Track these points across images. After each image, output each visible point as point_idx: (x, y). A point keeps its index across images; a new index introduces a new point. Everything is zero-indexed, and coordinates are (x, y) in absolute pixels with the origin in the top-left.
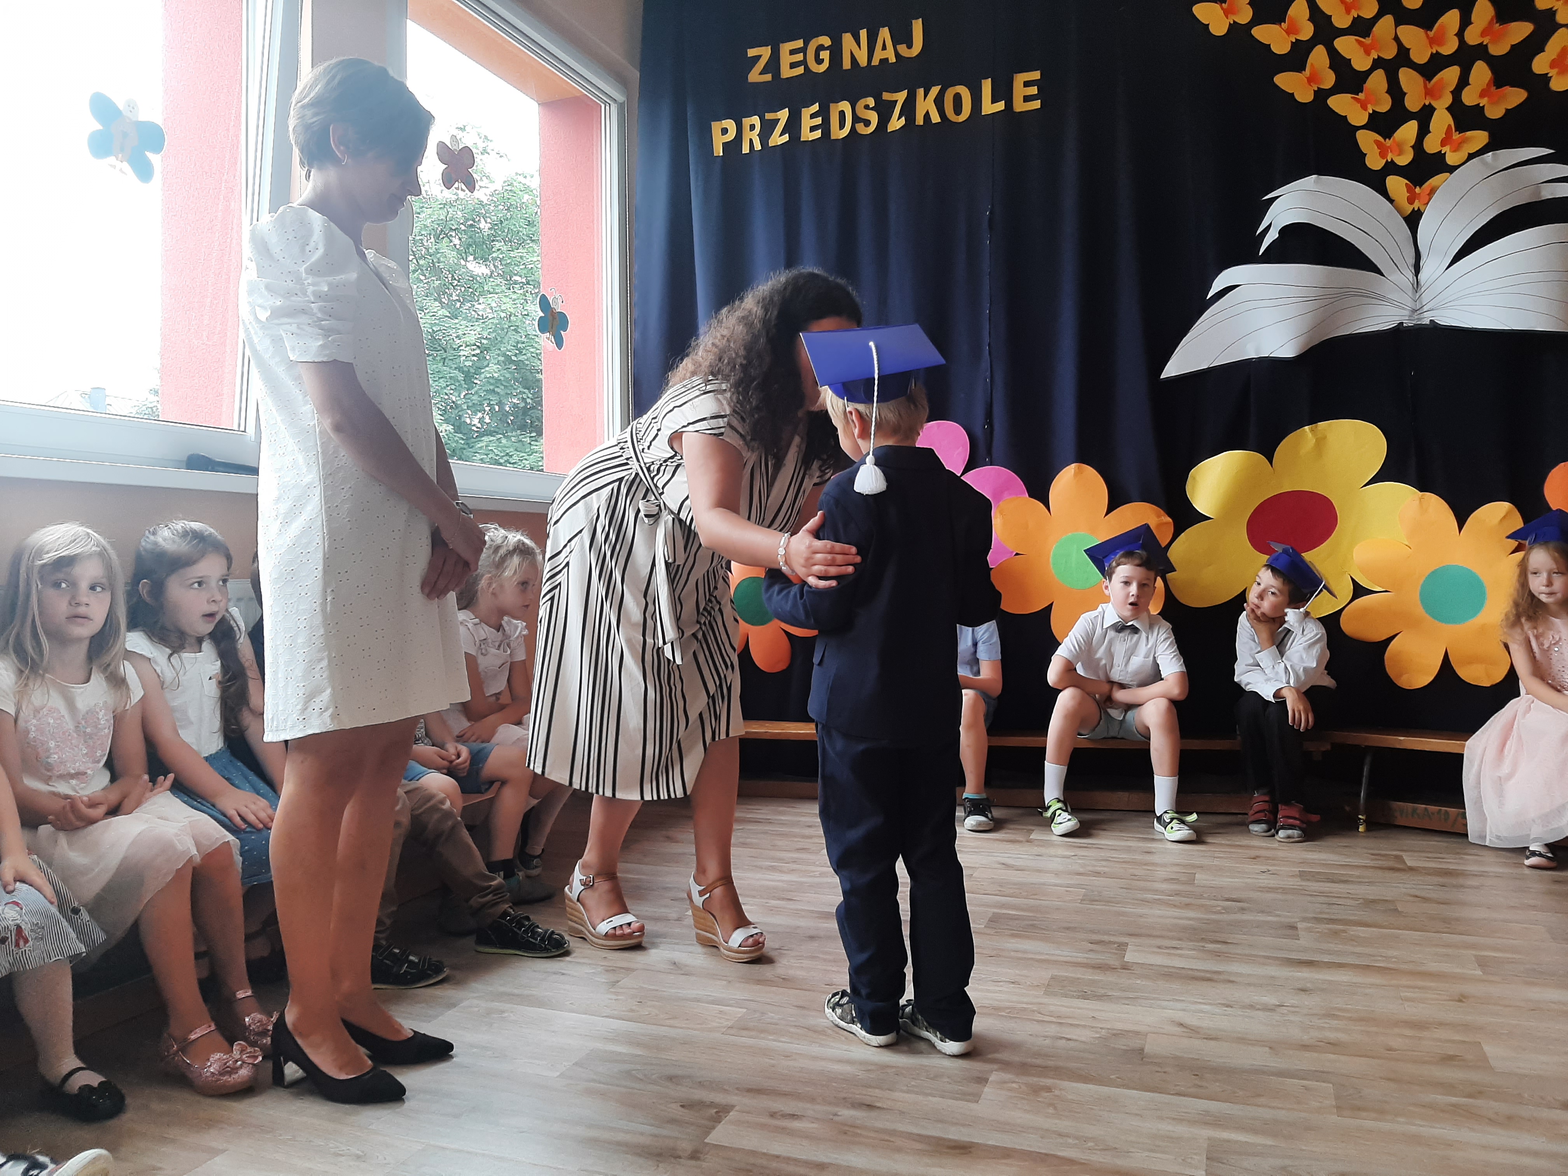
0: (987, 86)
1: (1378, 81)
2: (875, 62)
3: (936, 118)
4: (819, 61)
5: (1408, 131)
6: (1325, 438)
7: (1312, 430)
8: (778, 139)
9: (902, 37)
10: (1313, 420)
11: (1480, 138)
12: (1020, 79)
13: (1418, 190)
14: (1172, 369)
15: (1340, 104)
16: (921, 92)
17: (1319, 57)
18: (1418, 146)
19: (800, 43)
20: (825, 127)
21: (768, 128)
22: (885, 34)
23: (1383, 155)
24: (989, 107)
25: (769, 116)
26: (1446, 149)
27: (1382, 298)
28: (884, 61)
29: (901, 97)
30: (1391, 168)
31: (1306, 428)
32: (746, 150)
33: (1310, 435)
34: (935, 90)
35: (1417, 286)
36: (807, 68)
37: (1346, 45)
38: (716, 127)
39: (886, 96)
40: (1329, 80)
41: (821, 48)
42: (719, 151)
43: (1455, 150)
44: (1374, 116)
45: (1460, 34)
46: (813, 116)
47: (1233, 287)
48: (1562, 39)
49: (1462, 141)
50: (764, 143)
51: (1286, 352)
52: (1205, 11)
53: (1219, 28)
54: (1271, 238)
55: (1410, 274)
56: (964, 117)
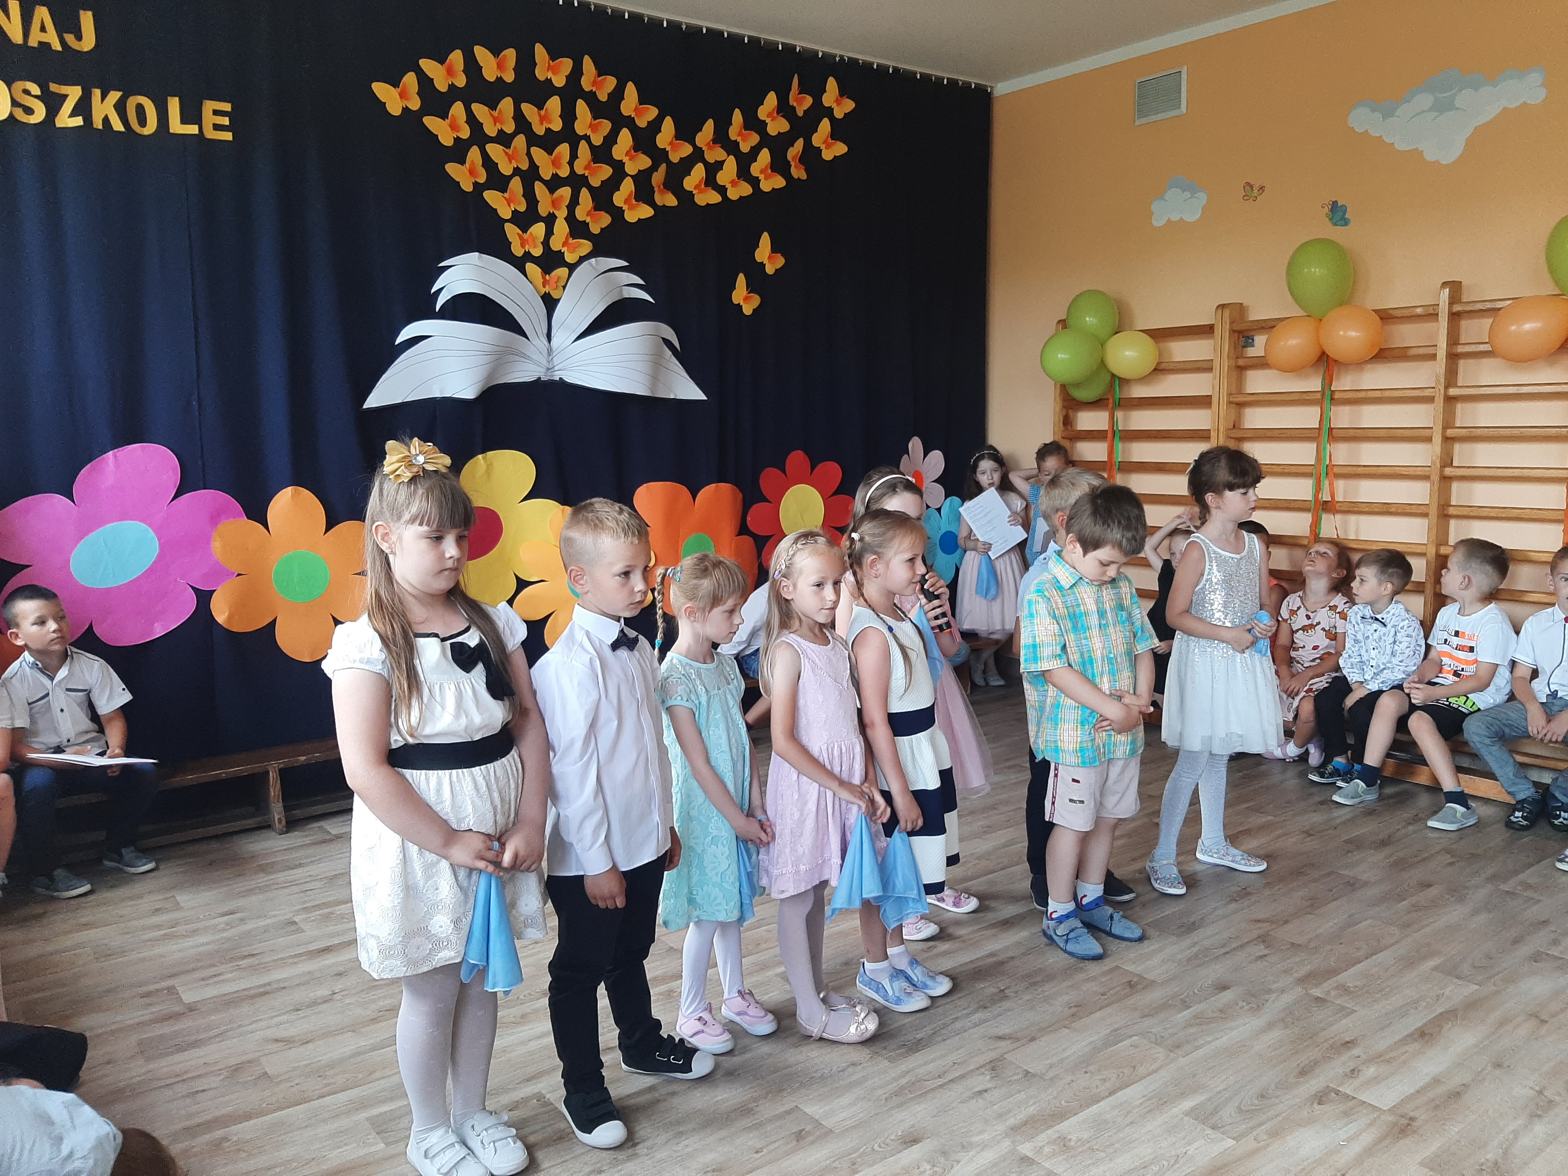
0: (173, 103)
1: (516, 185)
2: (33, 43)
3: (117, 126)
5: (538, 229)
6: (492, 464)
7: (484, 458)
9: (68, 26)
10: (484, 451)
11: (585, 245)
12: (209, 106)
13: (547, 277)
14: (372, 401)
15: (491, 197)
16: (98, 91)
17: (474, 156)
18: (546, 243)
22: (43, 13)
23: (522, 245)
24: (179, 127)
26: (565, 249)
27: (528, 358)
28: (44, 45)
29: (74, 91)
30: (528, 257)
31: (480, 456)
33: (482, 462)
34: (114, 96)
35: (550, 351)
37: (493, 150)
39: (54, 87)
40: (483, 176)
43: (572, 251)
44: (515, 213)
45: (571, 163)
47: (425, 337)
48: (629, 185)
49: (575, 246)
51: (468, 394)
52: (382, 90)
53: (395, 108)
54: (444, 298)
55: (545, 342)
56: (149, 130)
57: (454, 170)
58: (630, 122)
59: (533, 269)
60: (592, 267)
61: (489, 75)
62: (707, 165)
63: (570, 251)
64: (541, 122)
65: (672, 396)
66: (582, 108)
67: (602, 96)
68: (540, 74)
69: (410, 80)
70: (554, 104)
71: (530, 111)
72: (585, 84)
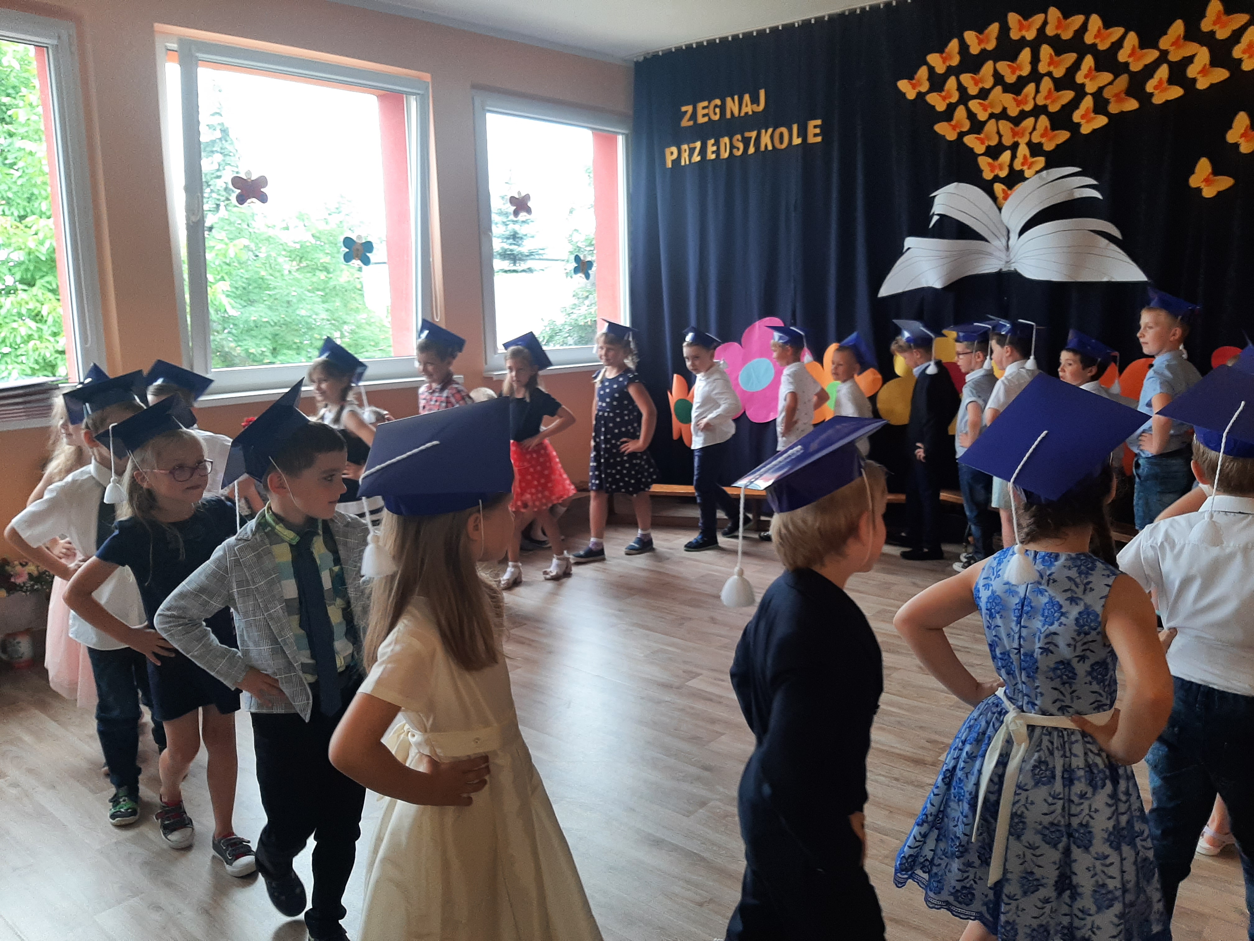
0: (795, 127)
1: (990, 127)
2: (742, 114)
3: (770, 148)
4: (715, 114)
5: (1006, 156)
8: (696, 158)
9: (755, 100)
11: (1041, 161)
12: (812, 123)
13: (1008, 192)
14: (884, 291)
15: (969, 140)
17: (960, 113)
18: (1011, 166)
19: (705, 103)
20: (717, 152)
21: (692, 151)
22: (747, 97)
23: (992, 171)
25: (692, 145)
26: (1025, 168)
27: (991, 254)
28: (746, 113)
29: (754, 134)
30: (997, 179)
32: (683, 164)
35: (1008, 248)
36: (709, 118)
37: (974, 105)
38: (668, 151)
39: (747, 134)
40: (966, 126)
41: (716, 106)
42: (669, 165)
44: (989, 148)
45: (1034, 99)
46: (713, 145)
47: (909, 248)
48: (1088, 102)
49: (1032, 163)
50: (690, 160)
51: (938, 285)
52: (903, 85)
53: (911, 95)
54: (935, 218)
55: (1004, 241)
56: (784, 146)
57: (941, 128)
58: (1092, 49)
59: (998, 188)
60: (1040, 178)
61: (975, 50)
62: (1171, 65)
63: (1029, 168)
64: (1013, 72)
65: (1105, 279)
66: (1046, 51)
67: (1066, 35)
68: (1015, 35)
69: (923, 72)
70: (1026, 55)
71: (1003, 67)
72: (1050, 31)
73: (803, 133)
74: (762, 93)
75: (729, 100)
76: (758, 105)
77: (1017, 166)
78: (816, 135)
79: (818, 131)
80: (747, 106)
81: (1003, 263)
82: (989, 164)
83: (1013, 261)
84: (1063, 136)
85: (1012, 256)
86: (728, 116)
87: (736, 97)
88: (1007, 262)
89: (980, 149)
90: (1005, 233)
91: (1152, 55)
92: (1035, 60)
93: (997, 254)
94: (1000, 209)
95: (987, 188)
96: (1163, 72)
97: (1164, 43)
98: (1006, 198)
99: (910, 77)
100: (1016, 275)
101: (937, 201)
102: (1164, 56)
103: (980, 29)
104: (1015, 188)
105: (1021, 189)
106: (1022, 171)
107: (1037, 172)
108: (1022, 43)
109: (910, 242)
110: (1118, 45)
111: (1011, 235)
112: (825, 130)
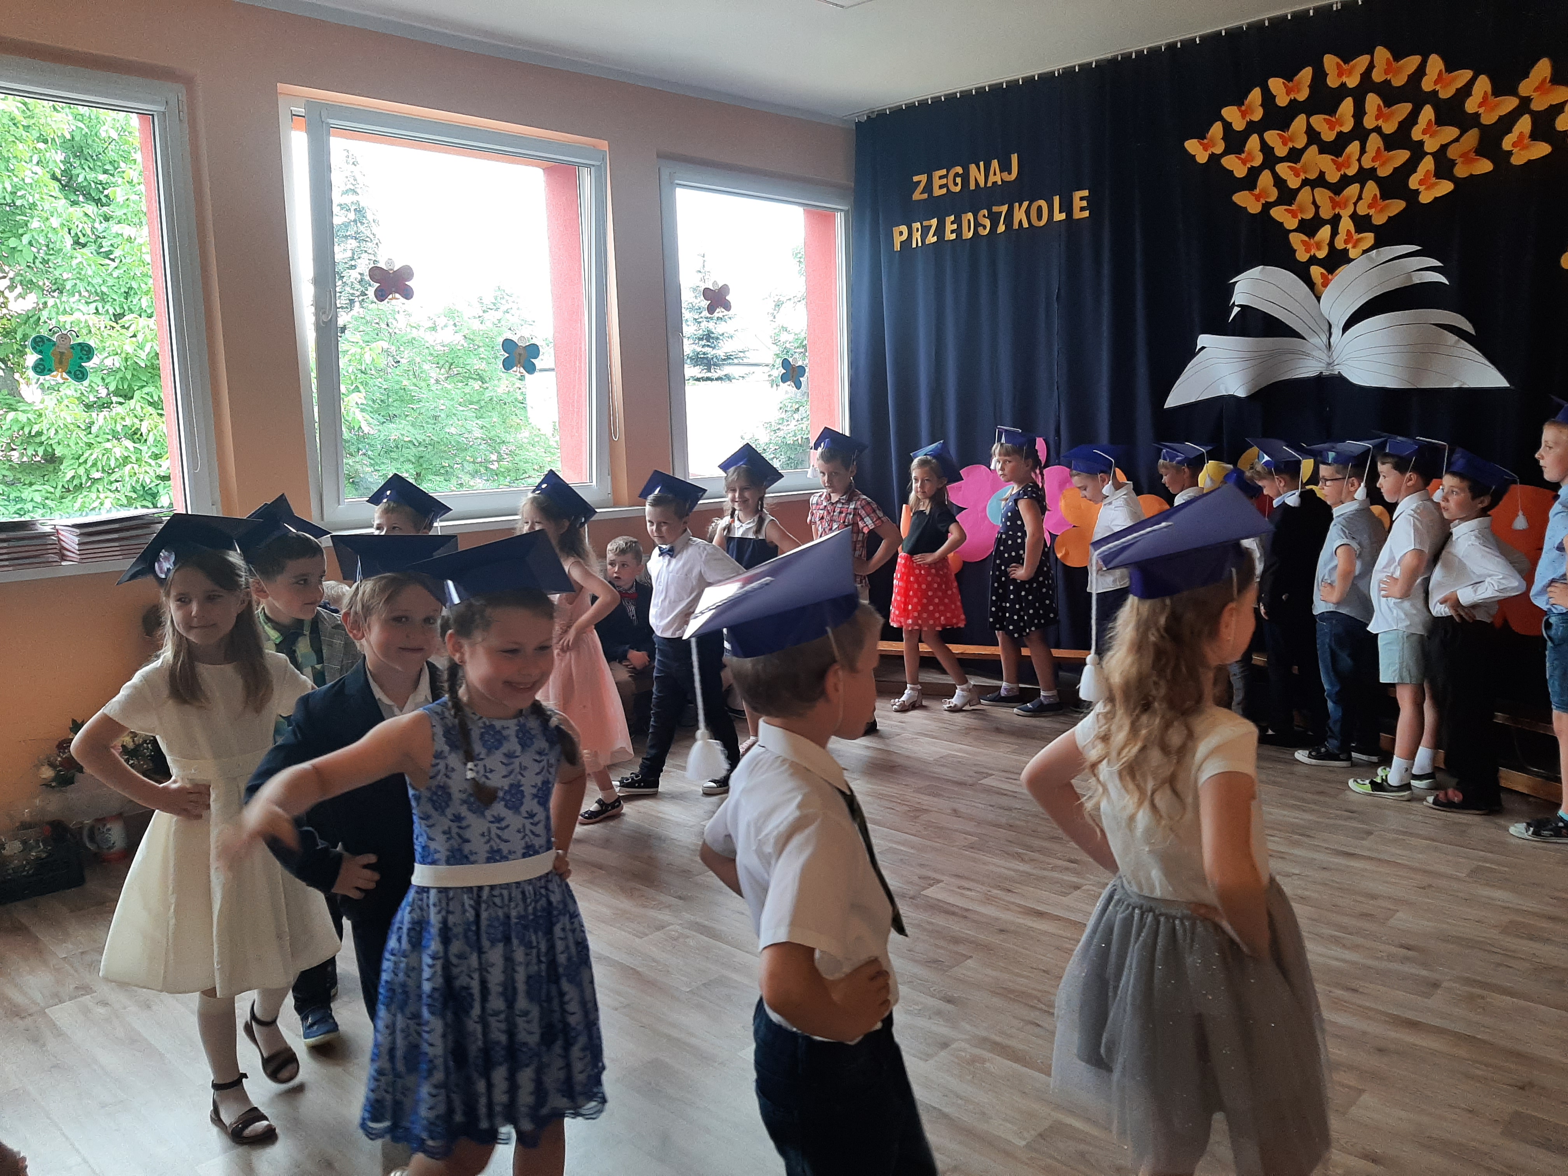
0: (1056, 200)
1: (1304, 196)
2: (989, 184)
3: (1026, 225)
4: (956, 184)
5: (1325, 232)
8: (932, 239)
9: (1005, 167)
11: (1369, 238)
13: (1328, 277)
14: (1171, 402)
15: (1278, 213)
16: (1017, 204)
17: (1265, 179)
18: (1331, 244)
19: (944, 172)
20: (958, 231)
21: (925, 230)
22: (995, 163)
23: (1308, 250)
24: (1059, 217)
25: (925, 223)
26: (1349, 246)
27: (1308, 355)
28: (995, 183)
29: (1004, 209)
30: (1313, 260)
32: (914, 246)
34: (1025, 204)
35: (1330, 346)
36: (948, 189)
37: (1282, 169)
38: (896, 230)
39: (995, 209)
40: (1273, 195)
41: (957, 175)
42: (897, 247)
44: (1302, 222)
45: (1359, 160)
46: (952, 223)
47: (1203, 348)
48: (1427, 164)
49: (1358, 241)
50: (923, 241)
51: (1241, 393)
52: (1192, 146)
53: (1202, 157)
54: (1236, 310)
55: (1325, 338)
56: (1043, 223)
57: (1242, 198)
58: (1432, 97)
59: (1316, 271)
60: (1370, 259)
61: (1282, 101)
62: (1535, 116)
63: (1354, 247)
64: (1331, 128)
65: (1455, 385)
66: (1372, 101)
67: (1399, 81)
68: (1333, 82)
69: (1217, 129)
70: (1347, 106)
71: (1318, 122)
72: (1377, 76)
73: (1067, 207)
74: (1014, 158)
75: (973, 167)
76: (1010, 173)
77: (1339, 244)
78: (1082, 209)
79: (1084, 203)
80: (995, 174)
81: (1324, 365)
82: (1303, 241)
83: (1336, 363)
84: (1397, 206)
85: (1335, 355)
86: (972, 186)
87: (982, 164)
88: (1329, 364)
89: (1291, 223)
90: (1326, 328)
91: (1510, 104)
92: (1359, 113)
93: (1316, 353)
94: (1318, 299)
95: (1302, 271)
96: (1524, 124)
97: (1525, 88)
98: (1325, 285)
99: (1201, 135)
100: (1340, 380)
101: (1237, 288)
102: (1525, 105)
103: (1289, 75)
104: (1337, 272)
105: (1344, 272)
106: (1346, 251)
107: (1365, 252)
108: (1343, 91)
109: (1203, 340)
110: (1466, 91)
111: (1334, 330)
112: (1092, 203)
